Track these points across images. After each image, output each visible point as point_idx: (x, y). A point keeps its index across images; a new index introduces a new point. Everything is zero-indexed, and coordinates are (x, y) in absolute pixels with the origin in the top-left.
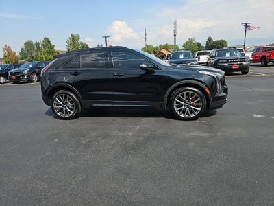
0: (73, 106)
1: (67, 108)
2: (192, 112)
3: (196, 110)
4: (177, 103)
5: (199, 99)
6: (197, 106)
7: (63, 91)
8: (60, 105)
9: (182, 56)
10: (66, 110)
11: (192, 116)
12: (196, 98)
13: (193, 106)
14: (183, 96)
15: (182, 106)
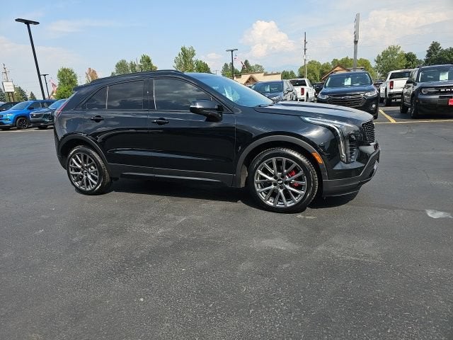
1: (89, 177)
5: (301, 173)
8: (79, 170)
9: (348, 82)
10: (87, 179)
11: (289, 204)
12: (296, 170)
13: (291, 185)
14: (271, 165)
15: (269, 183)
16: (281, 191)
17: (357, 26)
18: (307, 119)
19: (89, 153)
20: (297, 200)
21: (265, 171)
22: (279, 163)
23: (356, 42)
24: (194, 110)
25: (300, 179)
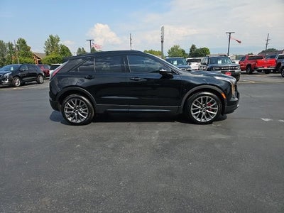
0: (86, 111)
1: (80, 114)
2: (208, 115)
3: (212, 114)
4: (194, 107)
5: (215, 103)
6: (213, 111)
7: (75, 95)
8: (71, 110)
9: (175, 63)
10: (78, 115)
12: (212, 103)
13: (210, 110)
14: (200, 100)
15: (198, 110)
16: (204, 113)
20: (212, 117)
21: (196, 103)
22: (204, 99)
23: (162, 42)
25: (214, 106)
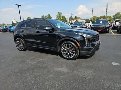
1: (21, 46)
3: (72, 55)
8: (18, 44)
9: (101, 22)
11: (70, 57)
13: (71, 52)
14: (66, 46)
15: (65, 51)
16: (68, 54)
17: (107, 7)
18: (76, 33)
19: (21, 40)
20: (73, 56)
21: (64, 48)
22: (68, 46)
23: (107, 11)
24: (45, 29)
25: (74, 50)
